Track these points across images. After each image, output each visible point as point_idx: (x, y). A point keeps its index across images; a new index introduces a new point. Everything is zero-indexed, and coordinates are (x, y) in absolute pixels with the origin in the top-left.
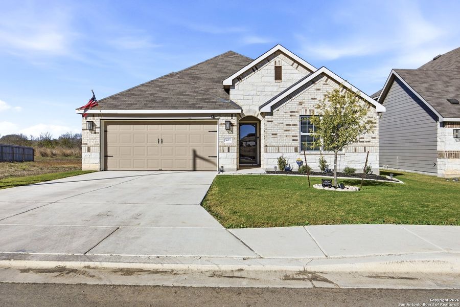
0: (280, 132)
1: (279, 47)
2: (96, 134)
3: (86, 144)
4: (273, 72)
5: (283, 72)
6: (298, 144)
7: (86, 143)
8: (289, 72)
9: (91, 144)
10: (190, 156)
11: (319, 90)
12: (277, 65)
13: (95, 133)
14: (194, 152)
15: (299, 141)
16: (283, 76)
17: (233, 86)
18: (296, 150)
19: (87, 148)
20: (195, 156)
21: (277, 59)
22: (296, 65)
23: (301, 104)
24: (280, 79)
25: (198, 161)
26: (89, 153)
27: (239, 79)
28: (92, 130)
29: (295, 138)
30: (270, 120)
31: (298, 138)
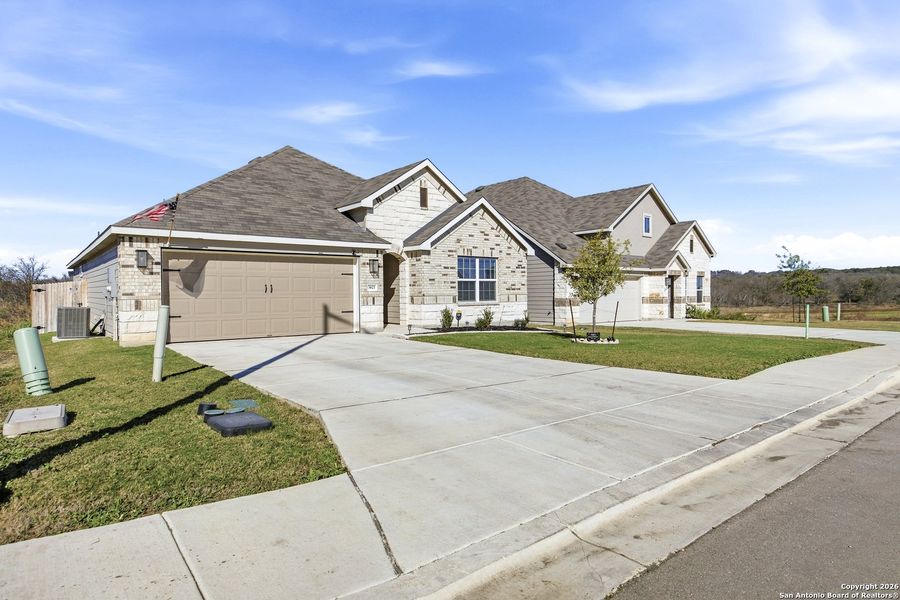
0: (438, 277)
1: (426, 163)
2: (154, 276)
3: (131, 294)
4: (419, 195)
5: (429, 197)
6: (455, 292)
7: (131, 292)
8: (435, 197)
9: (142, 293)
10: (320, 313)
11: (476, 225)
12: (423, 186)
13: (152, 273)
14: (326, 309)
15: (457, 289)
16: (430, 203)
17: (371, 210)
18: (454, 301)
19: (133, 302)
20: (327, 314)
21: (422, 178)
22: (442, 189)
23: (459, 241)
24: (426, 206)
25: (332, 322)
26: (138, 313)
27: (378, 200)
28: (145, 267)
29: (453, 285)
30: (427, 260)
31: (456, 285)
